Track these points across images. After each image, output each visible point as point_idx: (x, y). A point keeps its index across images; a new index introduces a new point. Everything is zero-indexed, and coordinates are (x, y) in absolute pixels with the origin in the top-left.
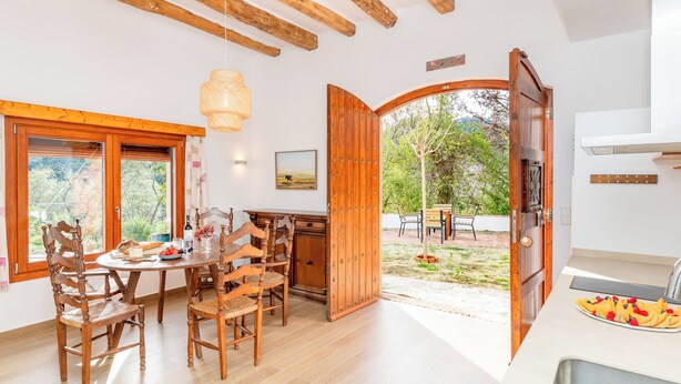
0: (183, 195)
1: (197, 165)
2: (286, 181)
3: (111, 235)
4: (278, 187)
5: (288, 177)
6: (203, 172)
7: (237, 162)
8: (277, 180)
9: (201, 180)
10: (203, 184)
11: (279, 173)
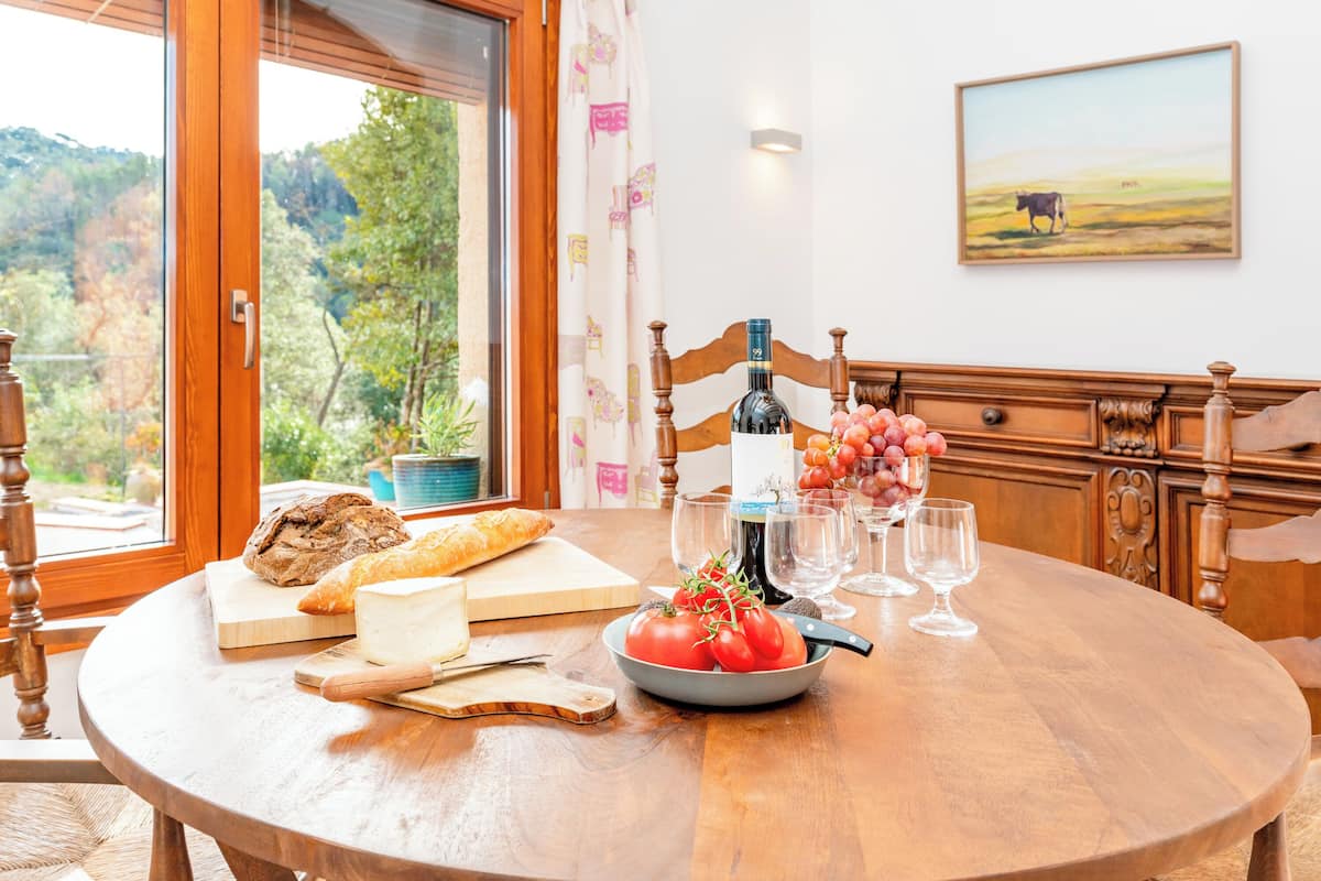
0: (552, 263)
1: (607, 119)
2: (1022, 220)
3: (204, 452)
4: (971, 254)
5: (1038, 204)
6: (641, 159)
7: (758, 140)
8: (963, 220)
9: (634, 198)
10: (640, 214)
11: (974, 186)
